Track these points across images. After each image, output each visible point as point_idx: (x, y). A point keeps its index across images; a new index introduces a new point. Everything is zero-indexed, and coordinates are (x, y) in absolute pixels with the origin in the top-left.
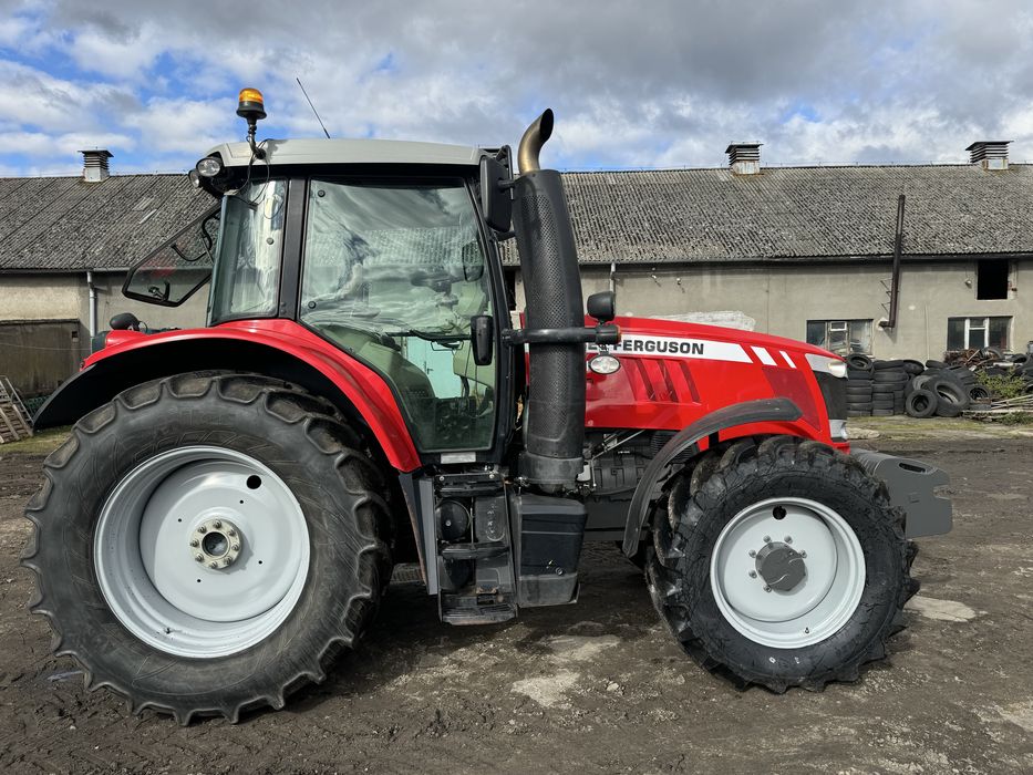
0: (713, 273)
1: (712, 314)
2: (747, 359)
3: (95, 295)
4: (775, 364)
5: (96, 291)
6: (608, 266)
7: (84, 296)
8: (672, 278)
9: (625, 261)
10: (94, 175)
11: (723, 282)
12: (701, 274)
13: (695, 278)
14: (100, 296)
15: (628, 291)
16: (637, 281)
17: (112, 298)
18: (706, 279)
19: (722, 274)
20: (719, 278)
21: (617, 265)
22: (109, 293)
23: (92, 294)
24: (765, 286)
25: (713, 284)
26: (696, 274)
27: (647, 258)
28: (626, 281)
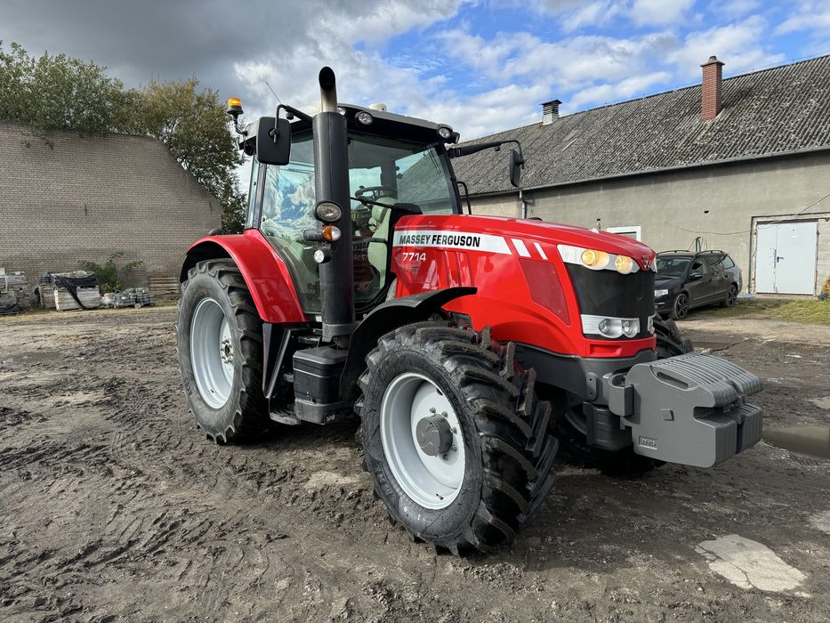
2: (507, 251)
3: (526, 206)
4: (529, 256)
5: (526, 204)
7: (520, 207)
10: (548, 120)
14: (529, 207)
17: (535, 208)
22: (533, 204)
23: (523, 206)
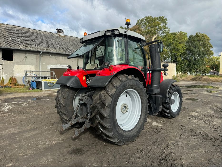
0: (62, 56)
1: (62, 65)
6: (40, 52)
8: (54, 56)
9: (44, 51)
11: (64, 58)
12: (60, 56)
13: (59, 57)
15: (44, 58)
16: (46, 56)
18: (61, 57)
19: (64, 57)
20: (63, 57)
21: (42, 52)
24: (72, 60)
25: (62, 59)
26: (59, 56)
27: (49, 51)
28: (43, 56)
